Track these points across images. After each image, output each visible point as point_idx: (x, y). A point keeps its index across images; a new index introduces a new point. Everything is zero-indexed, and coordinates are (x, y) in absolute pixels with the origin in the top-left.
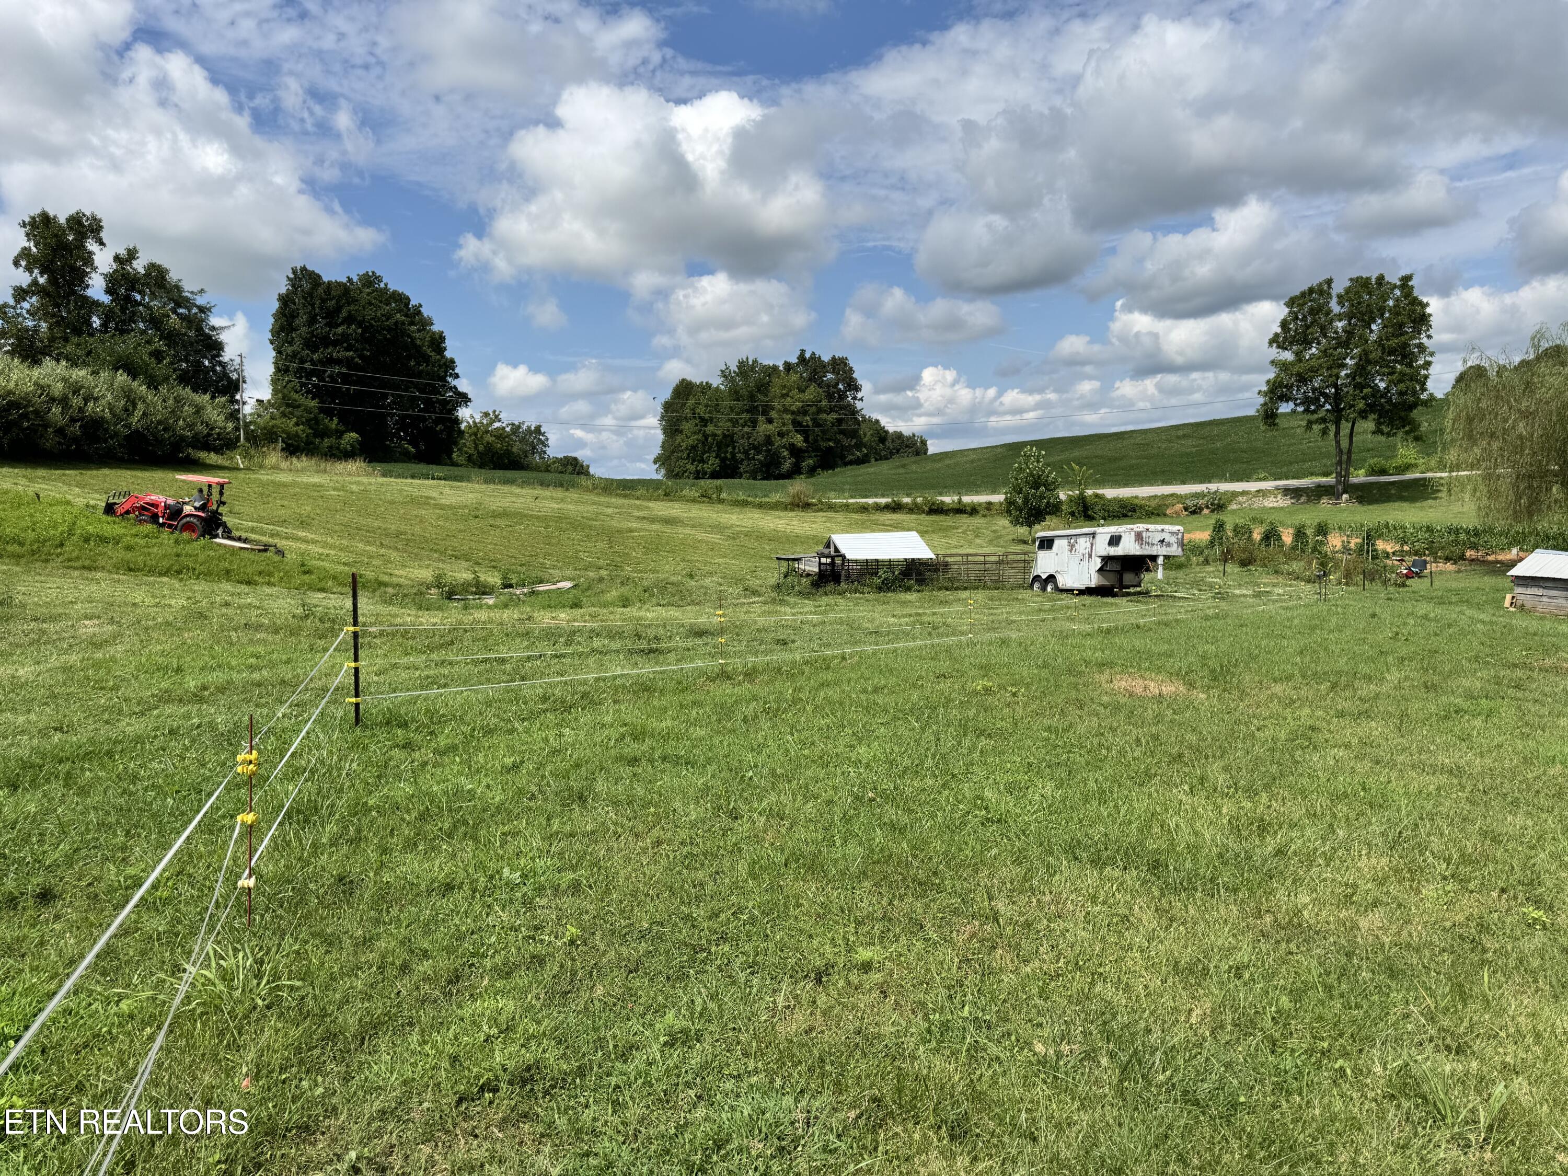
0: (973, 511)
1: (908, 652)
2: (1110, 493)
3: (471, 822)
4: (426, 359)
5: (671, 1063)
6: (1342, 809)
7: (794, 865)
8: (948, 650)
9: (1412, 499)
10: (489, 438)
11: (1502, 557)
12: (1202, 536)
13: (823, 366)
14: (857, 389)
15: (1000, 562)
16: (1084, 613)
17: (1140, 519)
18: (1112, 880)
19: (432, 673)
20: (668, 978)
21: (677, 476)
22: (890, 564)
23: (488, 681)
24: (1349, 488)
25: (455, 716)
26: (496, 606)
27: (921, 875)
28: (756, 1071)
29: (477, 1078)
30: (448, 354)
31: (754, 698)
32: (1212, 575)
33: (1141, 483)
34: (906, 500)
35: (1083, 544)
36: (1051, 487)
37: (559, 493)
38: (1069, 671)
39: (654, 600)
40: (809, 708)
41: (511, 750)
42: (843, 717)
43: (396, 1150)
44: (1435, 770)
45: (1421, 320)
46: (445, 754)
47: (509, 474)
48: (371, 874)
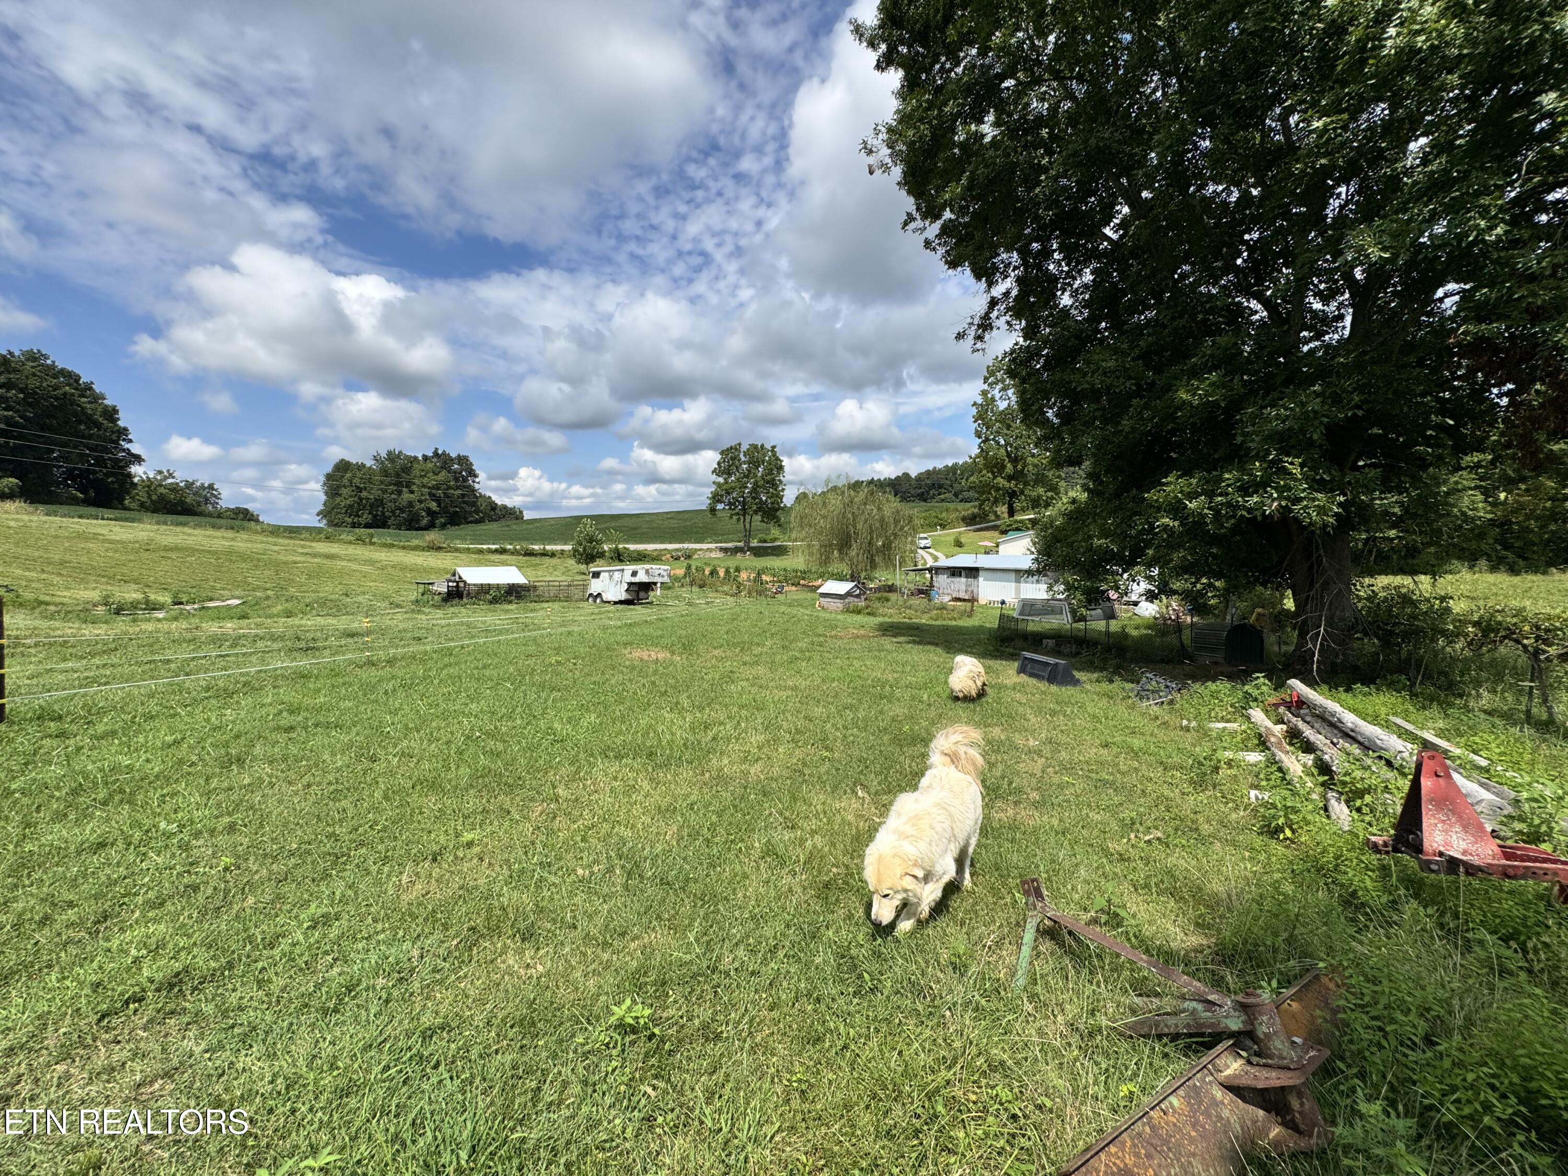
0: (553, 555)
1: (508, 642)
2: (632, 547)
3: (128, 790)
4: (99, 426)
5: (312, 940)
6: (744, 712)
7: (418, 787)
8: (535, 640)
9: (778, 555)
10: (162, 490)
11: (816, 583)
12: (680, 572)
13: (452, 460)
14: (476, 476)
15: (569, 586)
16: (617, 615)
17: (648, 562)
18: (626, 765)
19: (92, 674)
20: (314, 880)
21: (336, 525)
22: (498, 587)
23: (152, 678)
24: (751, 549)
25: (115, 707)
26: (165, 619)
27: (510, 781)
28: (383, 931)
29: (123, 994)
30: (121, 423)
31: (394, 677)
32: (685, 592)
33: (649, 543)
34: (509, 547)
35: (617, 575)
36: (600, 542)
37: (230, 534)
38: (608, 649)
39: (314, 612)
40: (436, 682)
41: (172, 730)
42: (460, 687)
43: (24, 1078)
44: (786, 688)
45: (780, 468)
46: (103, 738)
47: (182, 518)
48: (11, 847)
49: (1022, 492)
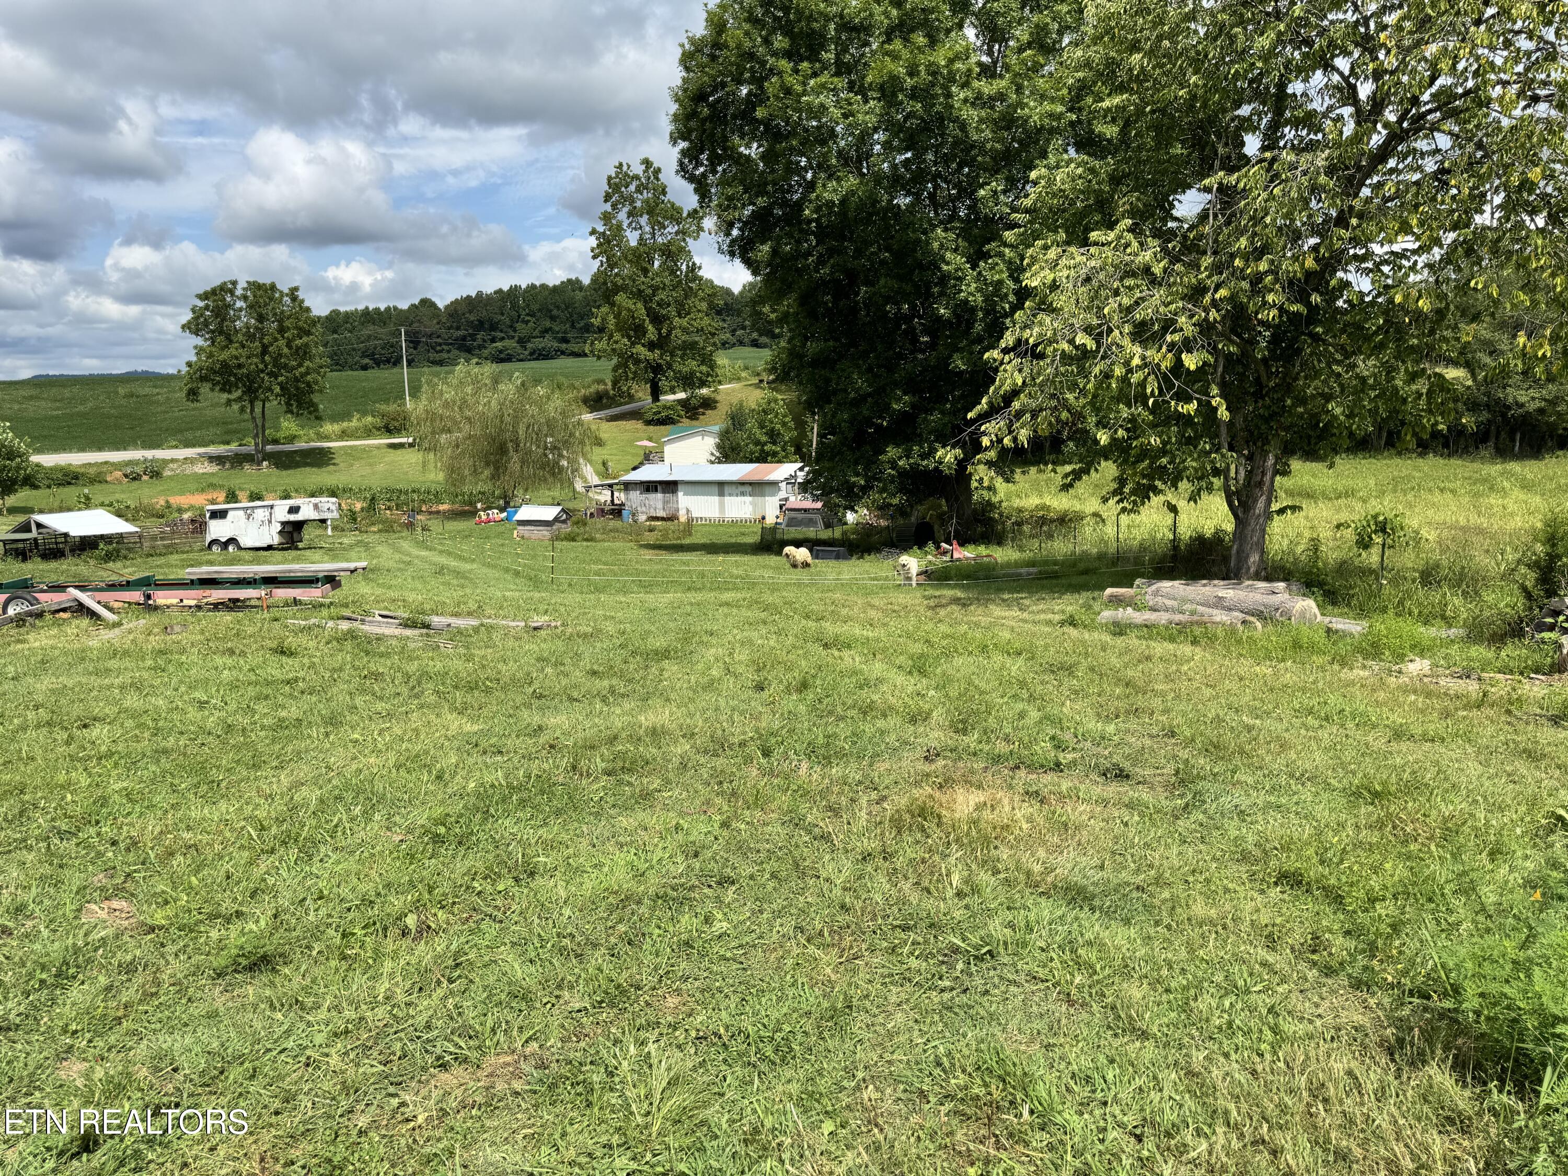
24: (268, 456)
35: (259, 514)
36: (24, 458)
49: (670, 366)
